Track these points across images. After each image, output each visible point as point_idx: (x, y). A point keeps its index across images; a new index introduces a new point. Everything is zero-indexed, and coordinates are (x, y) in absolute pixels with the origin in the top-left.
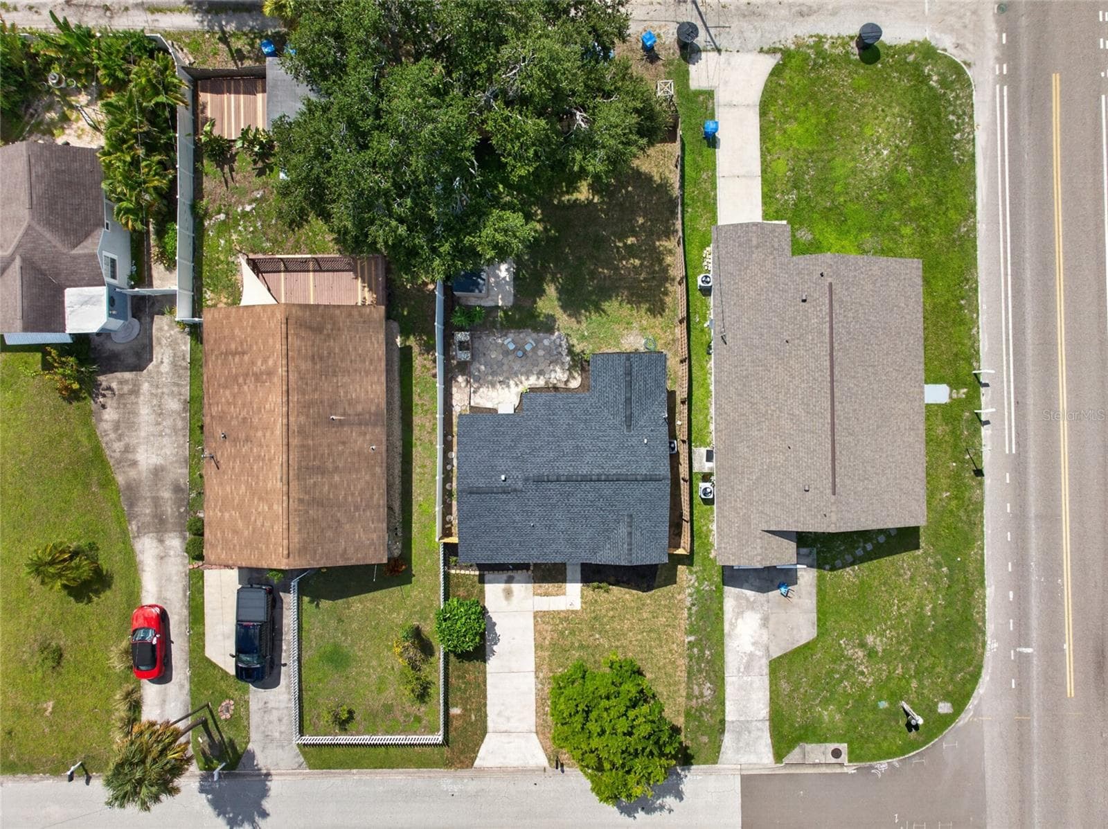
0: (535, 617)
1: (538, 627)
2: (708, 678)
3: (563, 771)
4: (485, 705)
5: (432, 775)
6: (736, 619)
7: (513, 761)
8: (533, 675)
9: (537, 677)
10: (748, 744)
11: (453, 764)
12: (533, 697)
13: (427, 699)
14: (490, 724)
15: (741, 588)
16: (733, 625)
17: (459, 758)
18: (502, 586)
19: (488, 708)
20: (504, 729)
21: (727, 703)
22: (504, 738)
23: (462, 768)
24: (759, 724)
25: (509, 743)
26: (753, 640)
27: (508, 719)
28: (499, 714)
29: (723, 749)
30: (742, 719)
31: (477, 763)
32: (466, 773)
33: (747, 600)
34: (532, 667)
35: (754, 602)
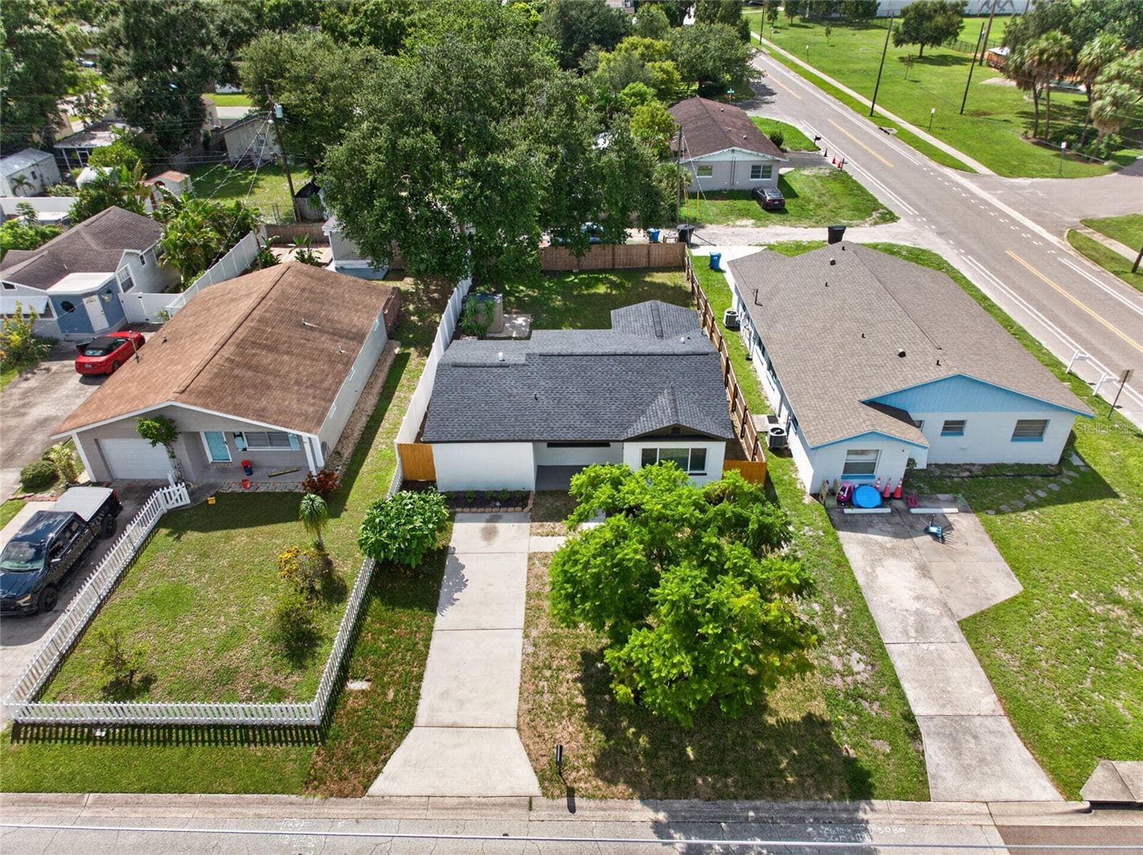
0: (530, 559)
1: (534, 571)
2: (850, 643)
3: (572, 809)
4: (420, 678)
5: (265, 811)
6: (873, 567)
7: (458, 783)
8: (520, 633)
9: (526, 636)
10: (982, 761)
11: (322, 782)
12: (517, 668)
13: (309, 662)
14: (423, 712)
15: (866, 532)
16: (872, 576)
17: (338, 772)
18: (483, 525)
19: (425, 684)
20: (449, 719)
21: (907, 686)
22: (448, 736)
23: (342, 794)
24: (989, 722)
25: (456, 746)
26: (912, 593)
27: (461, 703)
28: (445, 695)
29: (930, 769)
30: (948, 711)
31: (378, 787)
32: (347, 808)
33: (882, 546)
34: (520, 622)
35: (893, 548)
